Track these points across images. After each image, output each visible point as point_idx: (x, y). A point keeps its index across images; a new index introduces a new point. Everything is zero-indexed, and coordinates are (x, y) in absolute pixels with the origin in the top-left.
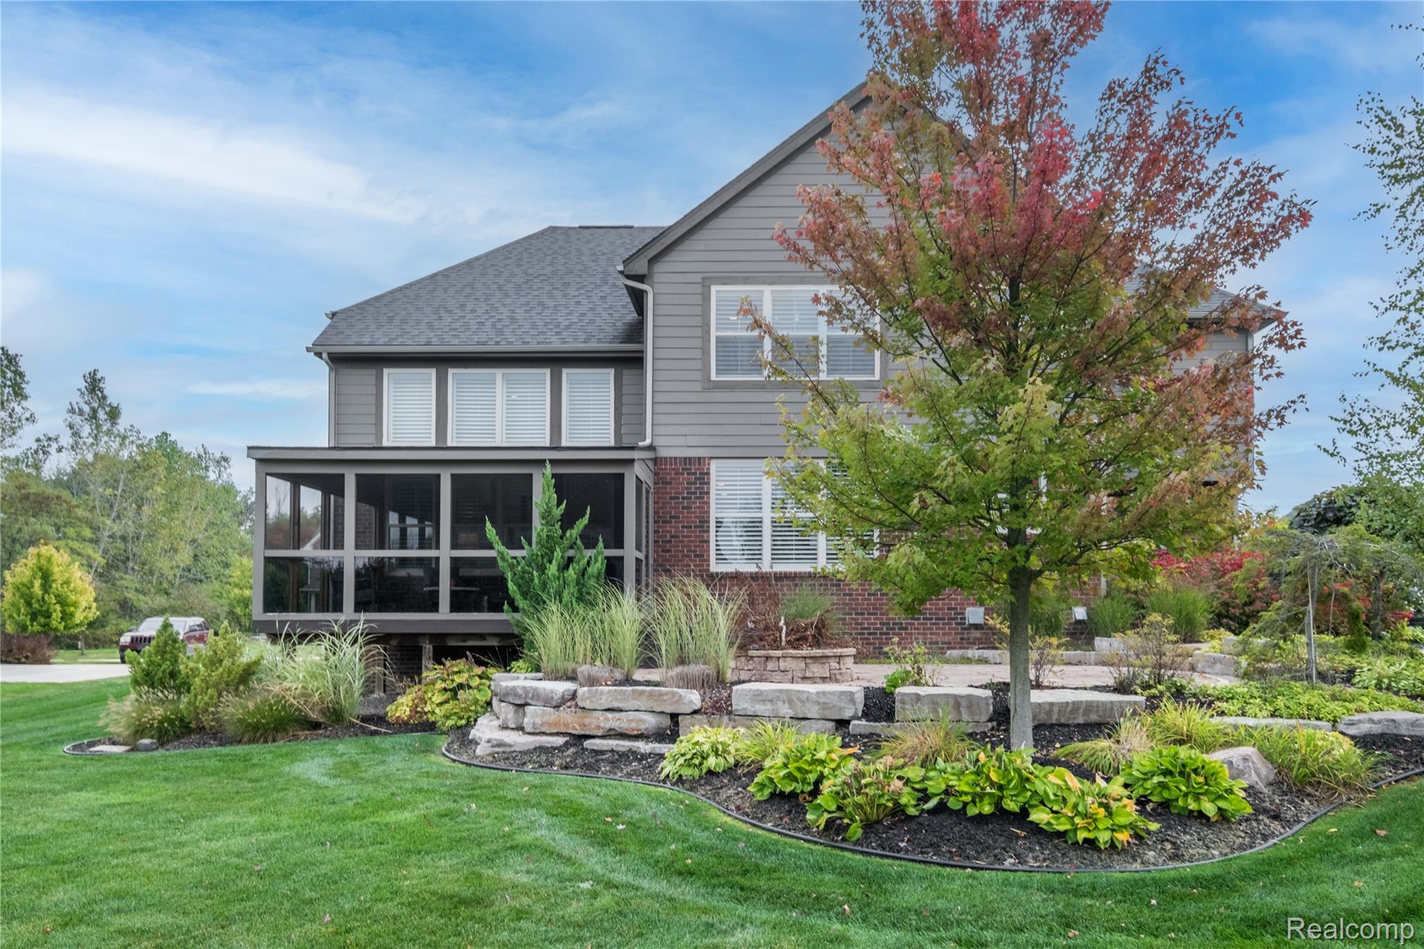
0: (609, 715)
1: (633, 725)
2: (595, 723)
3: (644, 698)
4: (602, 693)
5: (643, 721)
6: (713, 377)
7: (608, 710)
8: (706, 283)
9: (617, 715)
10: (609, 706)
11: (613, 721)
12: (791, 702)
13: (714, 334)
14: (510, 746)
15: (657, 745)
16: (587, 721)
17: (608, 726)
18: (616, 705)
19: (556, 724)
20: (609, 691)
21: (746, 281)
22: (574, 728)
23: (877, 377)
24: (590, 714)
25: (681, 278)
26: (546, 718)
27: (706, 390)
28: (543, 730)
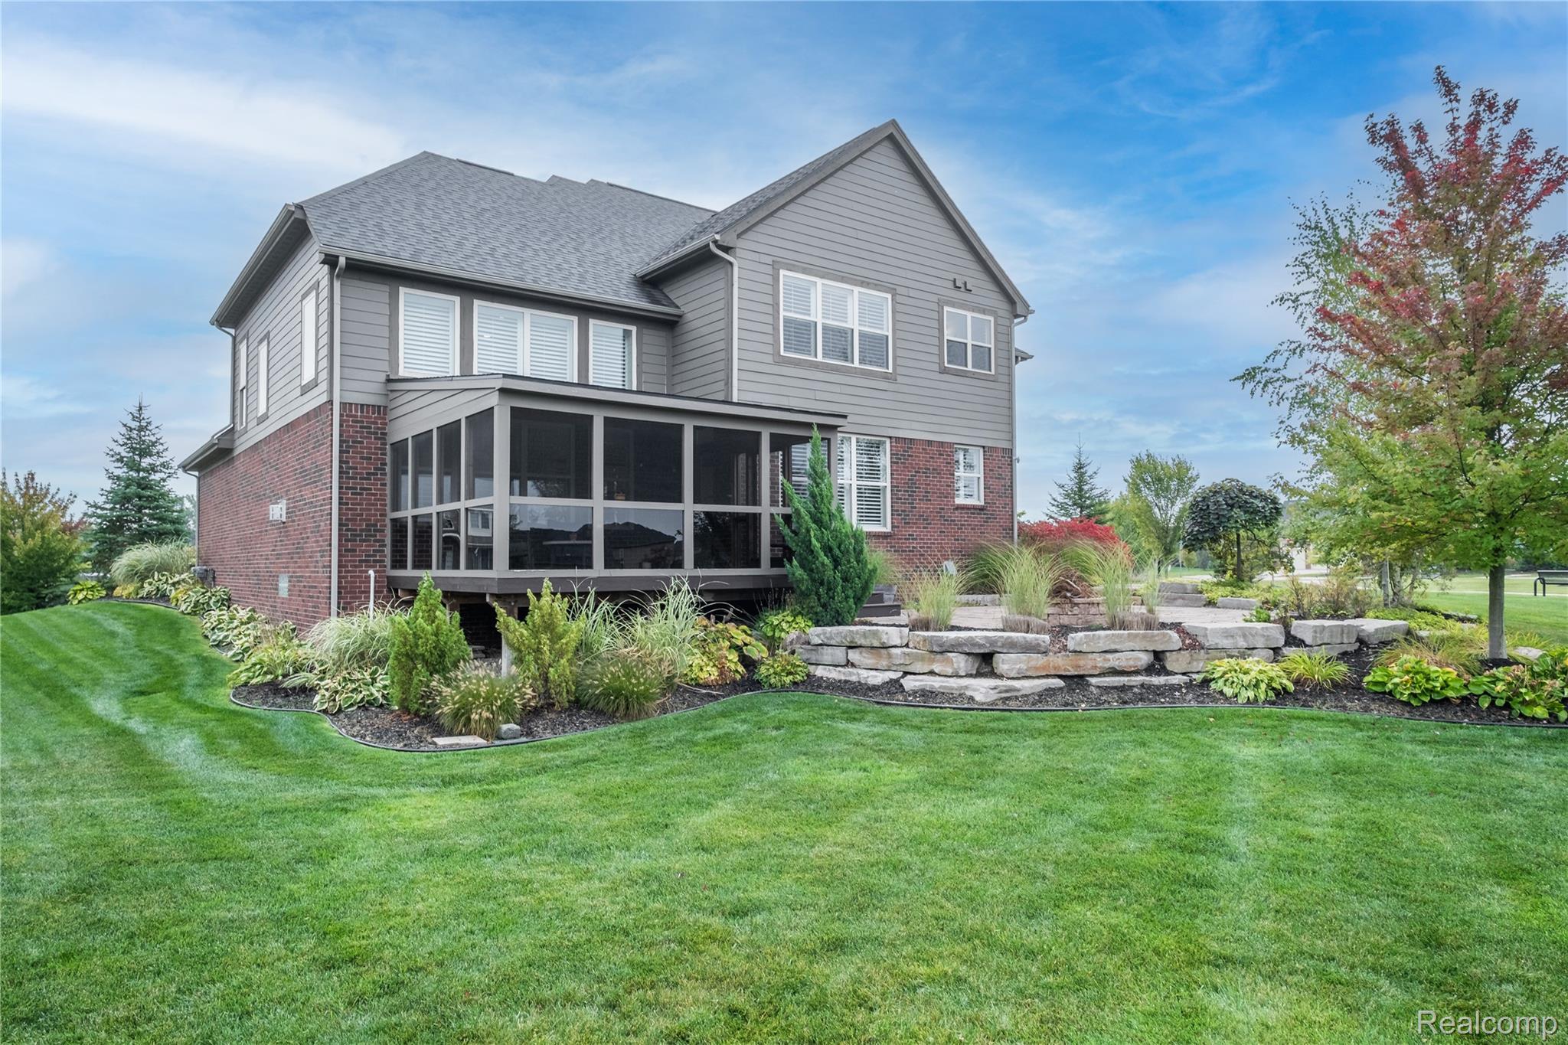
0: (1109, 656)
1: (1131, 663)
2: (1090, 664)
3: (1138, 640)
4: (1099, 637)
5: (1139, 659)
6: (782, 353)
7: (1105, 652)
8: (776, 266)
9: (1117, 655)
10: (1107, 649)
11: (1114, 661)
12: (1244, 636)
13: (782, 314)
14: (1019, 690)
15: (1147, 678)
16: (1081, 663)
17: (1107, 665)
18: (1113, 647)
19: (1044, 668)
20: (1107, 636)
21: (804, 271)
22: (1065, 670)
23: (890, 370)
24: (1084, 656)
25: (755, 257)
26: (1033, 663)
27: (776, 363)
28: (1029, 674)
